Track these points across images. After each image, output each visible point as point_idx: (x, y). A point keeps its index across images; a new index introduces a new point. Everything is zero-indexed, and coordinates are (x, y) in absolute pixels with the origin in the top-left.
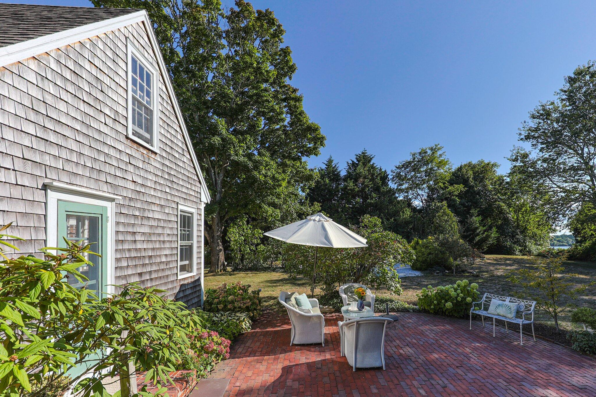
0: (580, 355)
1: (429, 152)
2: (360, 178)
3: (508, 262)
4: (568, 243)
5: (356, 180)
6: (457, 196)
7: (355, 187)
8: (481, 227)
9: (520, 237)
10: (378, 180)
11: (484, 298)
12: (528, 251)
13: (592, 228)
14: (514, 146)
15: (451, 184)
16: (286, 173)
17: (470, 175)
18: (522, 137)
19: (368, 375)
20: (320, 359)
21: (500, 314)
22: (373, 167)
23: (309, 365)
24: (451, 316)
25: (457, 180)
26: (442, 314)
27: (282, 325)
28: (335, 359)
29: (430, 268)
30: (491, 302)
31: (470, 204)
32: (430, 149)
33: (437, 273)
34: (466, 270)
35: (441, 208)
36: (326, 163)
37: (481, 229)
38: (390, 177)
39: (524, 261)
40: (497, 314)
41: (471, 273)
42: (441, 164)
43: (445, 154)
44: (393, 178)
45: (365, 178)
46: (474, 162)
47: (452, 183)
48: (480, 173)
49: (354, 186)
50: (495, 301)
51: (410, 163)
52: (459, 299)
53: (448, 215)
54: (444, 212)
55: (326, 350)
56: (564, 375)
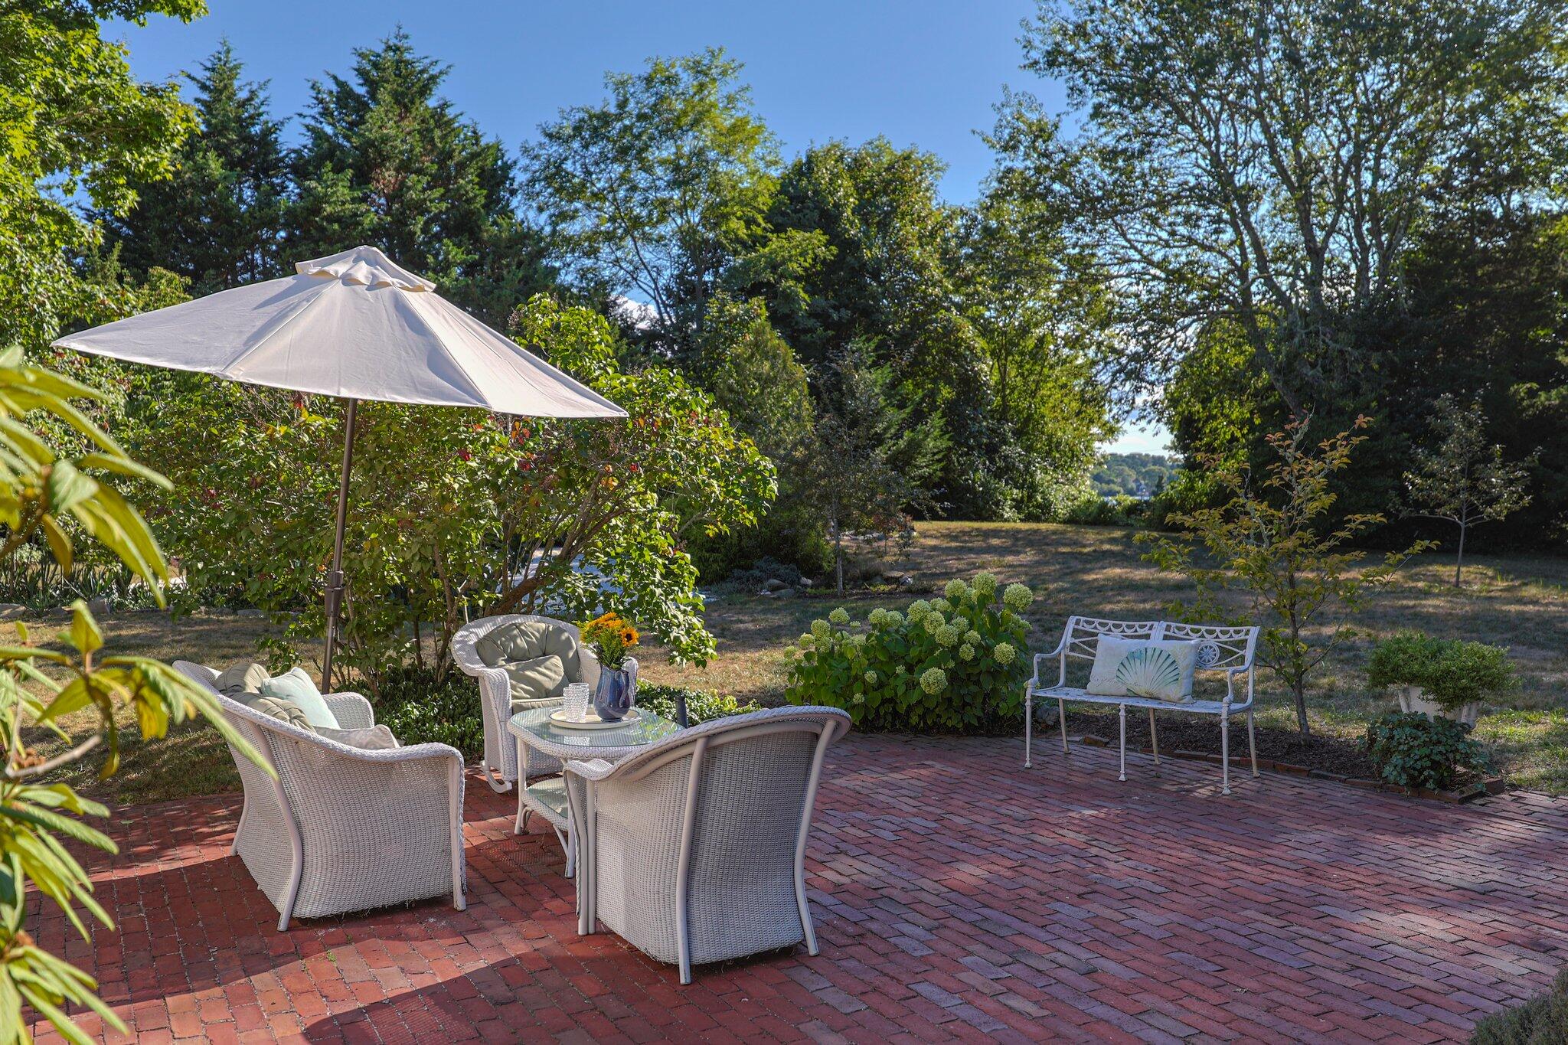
0: (1408, 799)
1: (687, 81)
2: (382, 165)
3: (995, 542)
4: (1123, 484)
5: (362, 177)
6: (798, 279)
7: (363, 207)
8: (890, 412)
9: (1013, 450)
10: (468, 182)
11: (1067, 638)
12: (1039, 506)
13: (1233, 417)
14: (1005, 88)
15: (779, 229)
16: (21, 88)
17: (847, 196)
18: (1035, 55)
19: (759, 984)
20: (482, 964)
21: (1137, 690)
22: (439, 117)
23: (442, 996)
24: (927, 731)
25: (795, 211)
26: (893, 725)
27: (165, 846)
28: (557, 951)
29: (737, 572)
30: (1100, 650)
31: (846, 313)
32: (686, 68)
33: (774, 589)
34: (878, 574)
35: (744, 324)
36: (202, 75)
37: (894, 416)
38: (520, 177)
39: (1045, 537)
40: (1124, 691)
41: (896, 580)
42: (737, 136)
43: (748, 95)
44: (533, 181)
45: (405, 167)
46: (855, 144)
47: (779, 221)
48: (878, 192)
49: (353, 200)
50: (1112, 644)
51: (605, 119)
52: (967, 652)
53: (775, 356)
54: (756, 345)
55: (487, 923)
56: (1413, 864)
